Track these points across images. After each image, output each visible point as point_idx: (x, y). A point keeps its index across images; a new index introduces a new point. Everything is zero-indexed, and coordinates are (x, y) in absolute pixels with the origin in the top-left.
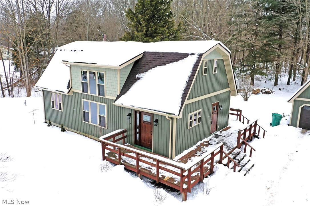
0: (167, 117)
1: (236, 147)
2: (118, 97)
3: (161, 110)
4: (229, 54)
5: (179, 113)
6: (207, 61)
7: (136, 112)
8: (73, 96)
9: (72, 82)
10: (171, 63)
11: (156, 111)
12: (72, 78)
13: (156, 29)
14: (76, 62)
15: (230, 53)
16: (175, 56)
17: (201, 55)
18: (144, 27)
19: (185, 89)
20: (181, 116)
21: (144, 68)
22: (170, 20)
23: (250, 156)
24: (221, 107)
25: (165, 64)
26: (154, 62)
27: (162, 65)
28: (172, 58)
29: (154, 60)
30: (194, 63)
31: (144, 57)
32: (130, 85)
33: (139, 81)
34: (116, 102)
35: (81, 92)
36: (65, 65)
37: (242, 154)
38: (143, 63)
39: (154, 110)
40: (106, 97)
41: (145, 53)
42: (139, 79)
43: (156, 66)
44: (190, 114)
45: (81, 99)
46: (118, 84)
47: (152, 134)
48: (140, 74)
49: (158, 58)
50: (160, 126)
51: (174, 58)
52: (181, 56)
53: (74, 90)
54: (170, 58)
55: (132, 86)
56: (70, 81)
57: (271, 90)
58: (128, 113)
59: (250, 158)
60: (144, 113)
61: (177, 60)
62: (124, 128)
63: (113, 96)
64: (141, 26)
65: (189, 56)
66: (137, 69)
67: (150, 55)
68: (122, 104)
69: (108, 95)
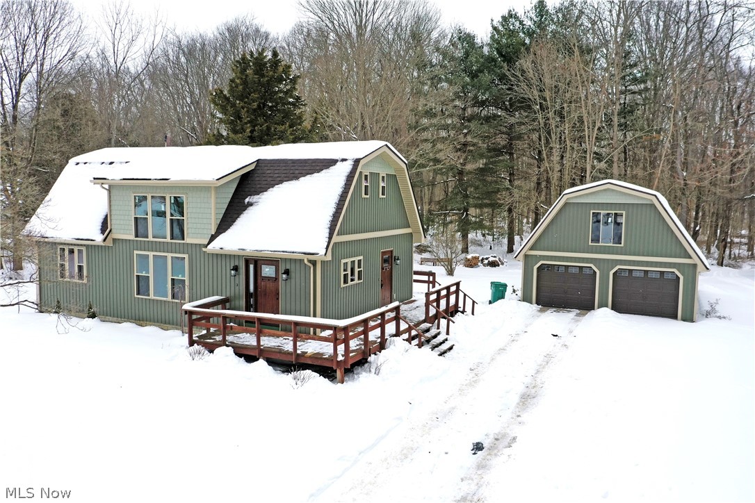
0: (306, 261)
1: (424, 321)
2: (213, 238)
3: (295, 250)
4: (404, 166)
5: (327, 251)
6: (368, 174)
7: (247, 262)
8: (114, 247)
9: (111, 220)
10: (308, 177)
11: (286, 252)
12: (113, 213)
13: (268, 128)
14: (124, 179)
15: (406, 164)
16: (314, 164)
17: (357, 162)
18: (246, 123)
19: (333, 215)
20: (329, 258)
21: (259, 186)
22: (298, 112)
23: (448, 333)
24: (398, 259)
25: (297, 178)
26: (277, 175)
27: (292, 180)
28: (308, 168)
29: (276, 172)
30: (346, 174)
31: (258, 168)
32: (236, 216)
33: (251, 208)
34: (209, 247)
35: (132, 237)
36: (99, 186)
37: (433, 331)
38: (257, 179)
39: (283, 252)
40: (188, 240)
41: (260, 161)
42: (250, 204)
43: (281, 182)
44: (343, 261)
45: (132, 252)
46: (213, 214)
47: (278, 299)
48: (252, 197)
49: (284, 168)
50: (293, 281)
51: (312, 168)
52: (323, 164)
53: (115, 235)
54: (305, 168)
55: (238, 217)
56: (107, 216)
57: (499, 259)
58: (232, 265)
59: (447, 336)
60: (263, 262)
61: (319, 171)
62: (224, 294)
63: (201, 238)
64: (241, 121)
65: (339, 163)
66: (247, 190)
67: (269, 165)
68: (221, 249)
69: (192, 238)
